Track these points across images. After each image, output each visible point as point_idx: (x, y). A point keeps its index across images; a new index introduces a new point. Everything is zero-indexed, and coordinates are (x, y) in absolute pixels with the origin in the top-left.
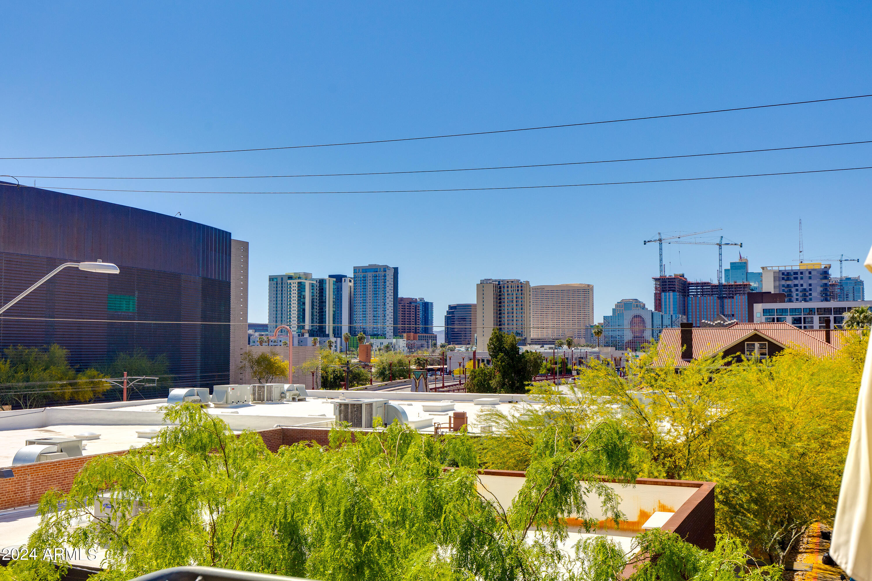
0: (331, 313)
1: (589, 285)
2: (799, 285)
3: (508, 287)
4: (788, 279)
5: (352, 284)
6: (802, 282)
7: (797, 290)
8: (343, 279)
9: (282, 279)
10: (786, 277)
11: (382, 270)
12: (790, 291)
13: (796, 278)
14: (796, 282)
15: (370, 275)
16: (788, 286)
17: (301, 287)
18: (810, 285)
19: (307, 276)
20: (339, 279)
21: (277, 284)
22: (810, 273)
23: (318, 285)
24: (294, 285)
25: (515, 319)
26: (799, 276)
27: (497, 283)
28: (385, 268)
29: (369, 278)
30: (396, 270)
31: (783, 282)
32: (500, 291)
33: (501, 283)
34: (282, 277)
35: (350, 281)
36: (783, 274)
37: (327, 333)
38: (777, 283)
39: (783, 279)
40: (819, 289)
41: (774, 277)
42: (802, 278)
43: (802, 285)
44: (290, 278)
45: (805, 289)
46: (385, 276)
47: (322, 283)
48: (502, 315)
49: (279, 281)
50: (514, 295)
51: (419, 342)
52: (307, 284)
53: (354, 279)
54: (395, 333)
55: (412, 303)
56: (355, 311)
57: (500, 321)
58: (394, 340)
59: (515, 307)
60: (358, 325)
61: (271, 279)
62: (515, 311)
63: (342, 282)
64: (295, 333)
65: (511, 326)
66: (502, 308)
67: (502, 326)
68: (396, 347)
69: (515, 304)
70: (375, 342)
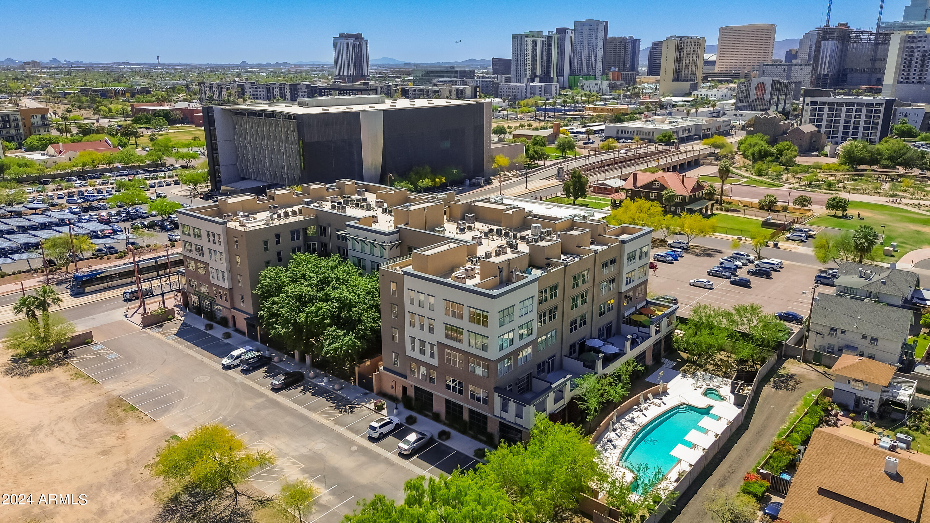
1: (772, 25)
2: (922, 47)
3: (687, 42)
4: (913, 42)
5: (572, 35)
6: (924, 44)
7: (919, 51)
8: (566, 31)
10: (911, 41)
11: (596, 24)
12: (913, 52)
13: (920, 41)
14: (919, 44)
15: (586, 28)
16: (912, 47)
17: (535, 44)
19: (539, 34)
20: (562, 31)
21: (518, 41)
23: (547, 40)
24: (530, 42)
25: (690, 67)
26: (924, 39)
27: (679, 39)
28: (599, 22)
29: (585, 31)
30: (607, 23)
31: (908, 44)
32: (681, 46)
33: (683, 39)
34: (521, 36)
35: (572, 33)
36: (909, 37)
37: (552, 77)
38: (903, 46)
39: (909, 41)
41: (901, 40)
42: (925, 41)
43: (924, 47)
44: (527, 36)
45: (926, 50)
46: (597, 29)
47: (550, 38)
48: (681, 64)
49: (519, 39)
50: (692, 48)
51: (618, 82)
52: (539, 40)
53: (574, 30)
54: (603, 73)
55: (623, 41)
56: (574, 56)
57: (679, 69)
58: (600, 82)
59: (691, 58)
60: (576, 67)
61: (514, 37)
62: (691, 61)
63: (565, 33)
64: (530, 77)
65: (687, 73)
66: (682, 59)
67: (680, 73)
68: (601, 87)
69: (691, 55)
70: (586, 83)
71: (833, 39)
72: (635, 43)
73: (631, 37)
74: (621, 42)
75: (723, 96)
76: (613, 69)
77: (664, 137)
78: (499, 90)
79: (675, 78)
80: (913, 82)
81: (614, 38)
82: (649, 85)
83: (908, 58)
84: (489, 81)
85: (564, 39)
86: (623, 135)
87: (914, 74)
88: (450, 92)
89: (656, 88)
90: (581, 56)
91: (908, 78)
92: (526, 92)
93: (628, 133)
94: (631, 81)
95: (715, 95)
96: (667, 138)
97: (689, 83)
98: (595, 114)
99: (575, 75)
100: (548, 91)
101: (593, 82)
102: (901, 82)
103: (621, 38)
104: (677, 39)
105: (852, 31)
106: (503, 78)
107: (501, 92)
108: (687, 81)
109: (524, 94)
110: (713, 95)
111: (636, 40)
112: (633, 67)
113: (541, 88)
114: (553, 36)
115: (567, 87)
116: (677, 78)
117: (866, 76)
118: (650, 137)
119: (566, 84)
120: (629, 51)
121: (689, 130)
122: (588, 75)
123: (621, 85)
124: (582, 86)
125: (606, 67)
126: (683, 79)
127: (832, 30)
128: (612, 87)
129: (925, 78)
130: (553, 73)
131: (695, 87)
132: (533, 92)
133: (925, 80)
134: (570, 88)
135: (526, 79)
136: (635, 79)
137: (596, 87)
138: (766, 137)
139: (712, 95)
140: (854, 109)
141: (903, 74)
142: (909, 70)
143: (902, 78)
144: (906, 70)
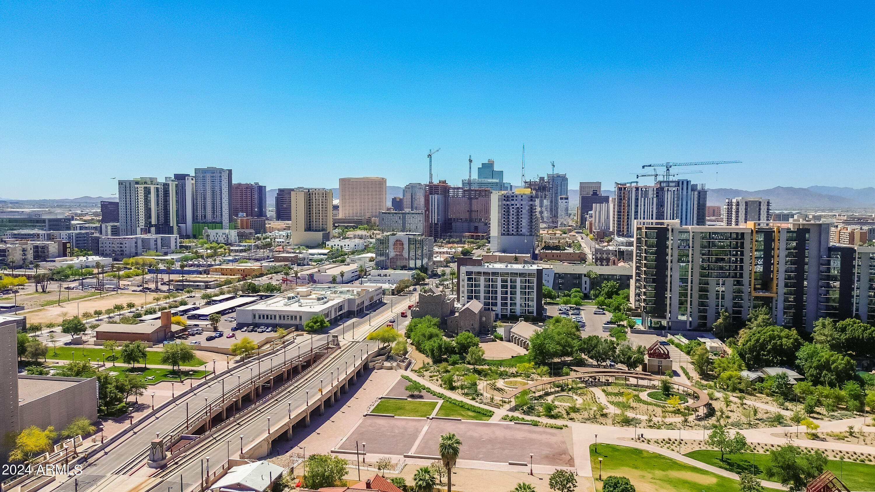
0: (175, 209)
1: (383, 179)
3: (315, 194)
4: (508, 200)
5: (194, 182)
6: (516, 203)
7: (513, 208)
8: (186, 178)
9: (130, 183)
10: (506, 199)
11: (218, 172)
12: (509, 208)
13: (513, 200)
14: (513, 202)
15: (208, 175)
16: (508, 204)
17: (147, 192)
18: (522, 205)
19: (152, 181)
20: (180, 178)
21: (126, 187)
22: (522, 196)
23: (162, 188)
24: (141, 189)
25: (321, 218)
26: (515, 198)
27: (307, 191)
28: (221, 171)
29: (208, 178)
30: (230, 171)
31: (504, 202)
32: (310, 197)
33: (310, 191)
34: (130, 182)
35: (192, 179)
36: (505, 196)
37: (171, 225)
38: (500, 203)
39: (504, 200)
40: (528, 208)
41: (498, 199)
42: (516, 200)
43: (516, 205)
44: (137, 183)
45: (518, 208)
46: (221, 177)
47: (166, 186)
48: (312, 215)
49: (128, 185)
50: (321, 200)
51: (248, 231)
52: (153, 188)
53: (195, 177)
54: (231, 220)
55: (249, 188)
56: (197, 203)
57: (310, 219)
58: (227, 231)
59: (321, 209)
60: (199, 213)
61: (121, 183)
62: (321, 212)
63: (185, 179)
64: (143, 227)
65: (317, 223)
66: (311, 209)
67: (312, 223)
68: (229, 236)
69: (321, 206)
70: (212, 233)
71: (438, 194)
72: (261, 189)
73: (257, 184)
74: (247, 188)
75: (355, 246)
76: (240, 214)
77: (315, 323)
78: (100, 245)
79: (307, 228)
80: (513, 234)
81: (240, 184)
82: (281, 233)
83: (506, 214)
84: (87, 233)
85: (183, 186)
86: (262, 321)
87: (513, 227)
88: (24, 250)
89: (288, 236)
90: (205, 204)
91: (508, 230)
92: (136, 246)
93: (267, 318)
94: (261, 228)
95: (348, 245)
96: (319, 324)
97: (321, 233)
98: (224, 278)
99: (199, 223)
100: (165, 243)
101: (220, 232)
102: (504, 234)
103: (247, 184)
104: (305, 190)
105: (450, 188)
106: (109, 228)
107: (102, 247)
108: (319, 231)
109: (133, 250)
110: (347, 245)
111: (262, 187)
112: (261, 213)
113: (156, 241)
114: (170, 183)
115: (191, 236)
116: (309, 228)
117: (466, 225)
118: (298, 322)
119: (190, 232)
120: (256, 196)
121: (341, 308)
122: (214, 223)
123: (251, 233)
124: (208, 236)
125: (233, 212)
126: (314, 228)
127: (436, 186)
128: (242, 237)
129: (521, 231)
130: (173, 222)
131: (327, 237)
132: (146, 246)
134: (195, 237)
135: (139, 230)
136: (265, 224)
137: (224, 236)
138: (436, 320)
139: (345, 245)
140: (509, 279)
141: (504, 227)
142: (508, 224)
143: (504, 230)
144: (506, 224)
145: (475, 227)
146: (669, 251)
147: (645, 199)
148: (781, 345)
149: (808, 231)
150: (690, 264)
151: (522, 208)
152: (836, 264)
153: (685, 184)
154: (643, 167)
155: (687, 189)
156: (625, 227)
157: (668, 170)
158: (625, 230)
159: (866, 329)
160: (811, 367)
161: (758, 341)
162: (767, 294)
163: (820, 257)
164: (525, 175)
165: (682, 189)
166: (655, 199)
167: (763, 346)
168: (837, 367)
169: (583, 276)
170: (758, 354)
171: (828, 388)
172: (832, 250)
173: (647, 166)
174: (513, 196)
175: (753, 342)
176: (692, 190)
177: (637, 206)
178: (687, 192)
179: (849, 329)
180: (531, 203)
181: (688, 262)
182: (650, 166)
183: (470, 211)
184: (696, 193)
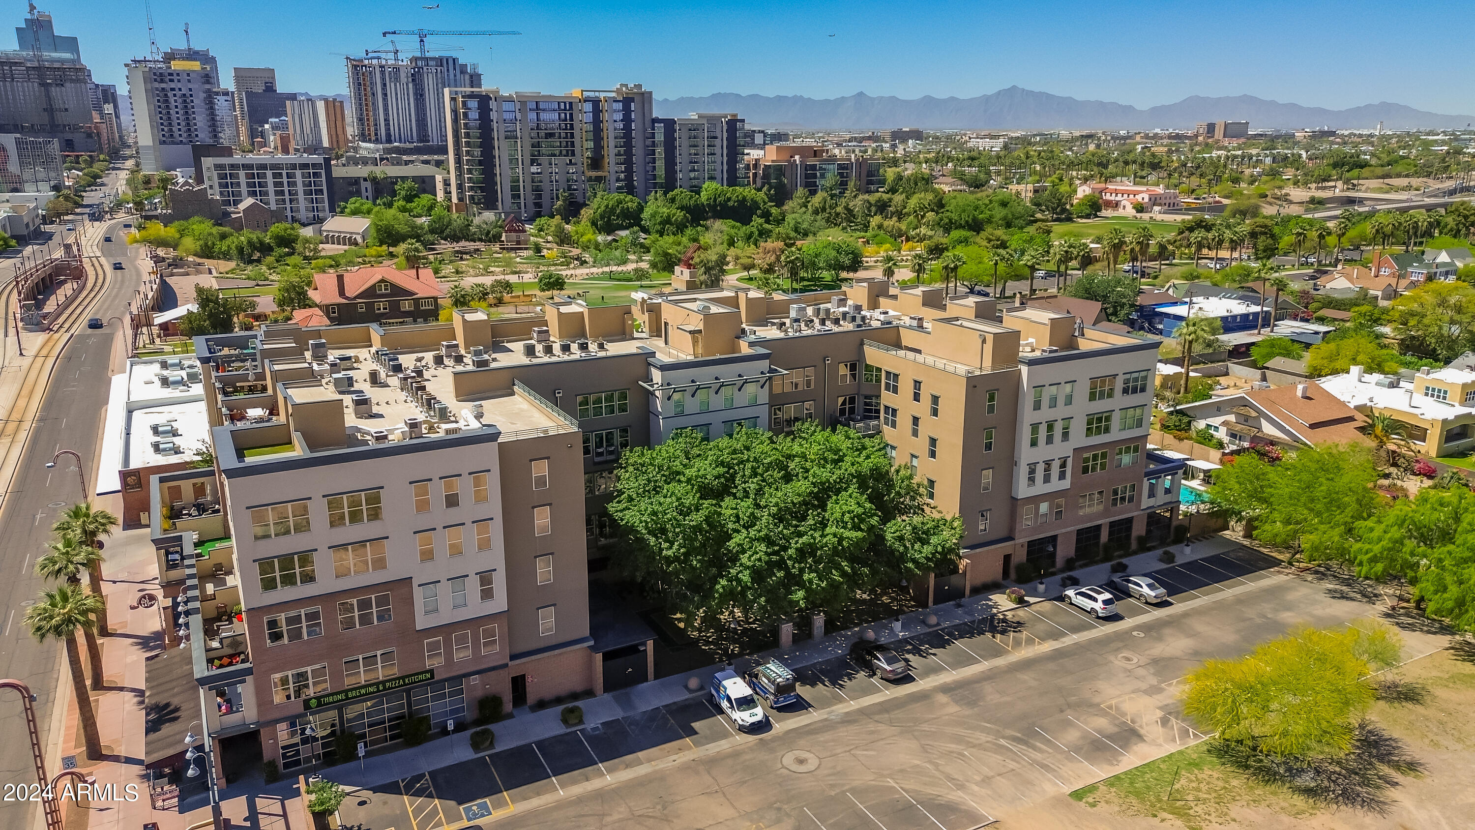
2: (177, 90)
4: (162, 81)
6: (179, 85)
7: (175, 95)
10: (158, 79)
12: (167, 96)
13: (171, 81)
14: (172, 85)
16: (163, 88)
18: (190, 90)
22: (188, 74)
26: (175, 78)
31: (156, 85)
36: (155, 74)
39: (155, 80)
40: (203, 95)
41: (144, 78)
42: (179, 81)
43: (180, 90)
45: (184, 95)
80: (181, 141)
83: (163, 106)
87: (180, 130)
91: (172, 135)
102: (165, 141)
129: (197, 136)
133: (197, 139)
140: (284, 172)
141: (163, 130)
142: (170, 124)
143: (164, 135)
144: (165, 123)
145: (67, 140)
146: (495, 125)
147: (395, 85)
148: (628, 208)
149: (632, 99)
150: (519, 141)
151: (191, 96)
152: (660, 137)
153: (451, 62)
154: (384, 34)
155: (455, 69)
156: (372, 129)
157: (422, 41)
158: (373, 134)
159: (692, 197)
160: (655, 224)
161: (607, 206)
162: (600, 174)
163: (645, 130)
164: (157, 42)
165: (448, 70)
166: (411, 85)
167: (612, 211)
168: (676, 219)
169: (362, 181)
170: (609, 218)
171: (672, 236)
172: (655, 121)
173: (389, 33)
174: (171, 74)
175: (603, 208)
176: (462, 72)
177: (386, 95)
178: (455, 76)
179: (678, 198)
180: (207, 86)
181: (517, 138)
182: (394, 33)
183: (50, 110)
184: (467, 77)
